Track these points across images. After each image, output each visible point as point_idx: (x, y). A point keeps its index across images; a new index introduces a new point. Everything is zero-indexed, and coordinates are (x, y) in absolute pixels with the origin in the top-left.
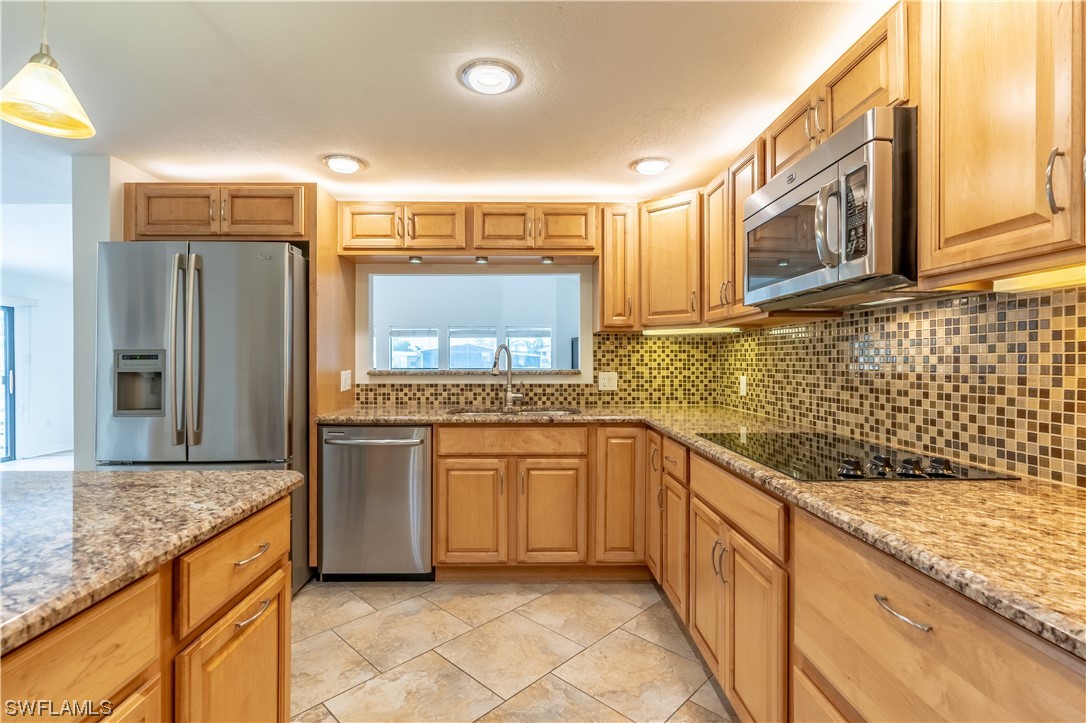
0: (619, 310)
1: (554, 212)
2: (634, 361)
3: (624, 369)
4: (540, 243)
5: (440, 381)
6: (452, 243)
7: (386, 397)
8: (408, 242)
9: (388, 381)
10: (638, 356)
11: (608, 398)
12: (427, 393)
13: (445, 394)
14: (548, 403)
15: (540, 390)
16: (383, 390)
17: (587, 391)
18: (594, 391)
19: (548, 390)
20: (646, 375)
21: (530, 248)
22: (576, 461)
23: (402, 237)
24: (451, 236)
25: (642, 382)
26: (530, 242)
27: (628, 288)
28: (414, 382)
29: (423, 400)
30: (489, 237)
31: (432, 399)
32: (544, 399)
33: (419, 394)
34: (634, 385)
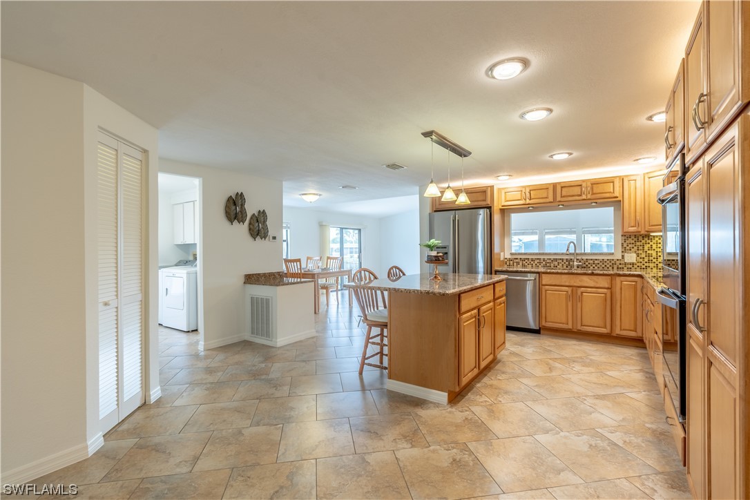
0: (632, 224)
1: (595, 183)
2: (646, 248)
3: (640, 252)
4: (589, 197)
5: (542, 257)
6: (547, 200)
7: (518, 263)
8: (528, 201)
9: (519, 257)
10: (649, 246)
11: (631, 266)
12: (536, 262)
13: (544, 263)
14: (596, 268)
15: (592, 262)
16: (517, 261)
17: (618, 263)
18: (622, 262)
19: (596, 262)
20: (654, 254)
21: (584, 200)
22: (605, 290)
23: (525, 200)
24: (546, 198)
25: (651, 258)
26: (584, 197)
27: (638, 214)
28: (530, 257)
29: (534, 265)
30: (564, 197)
31: (538, 264)
32: (594, 265)
33: (532, 262)
34: (646, 260)
